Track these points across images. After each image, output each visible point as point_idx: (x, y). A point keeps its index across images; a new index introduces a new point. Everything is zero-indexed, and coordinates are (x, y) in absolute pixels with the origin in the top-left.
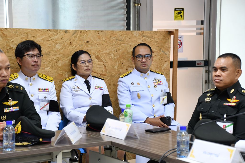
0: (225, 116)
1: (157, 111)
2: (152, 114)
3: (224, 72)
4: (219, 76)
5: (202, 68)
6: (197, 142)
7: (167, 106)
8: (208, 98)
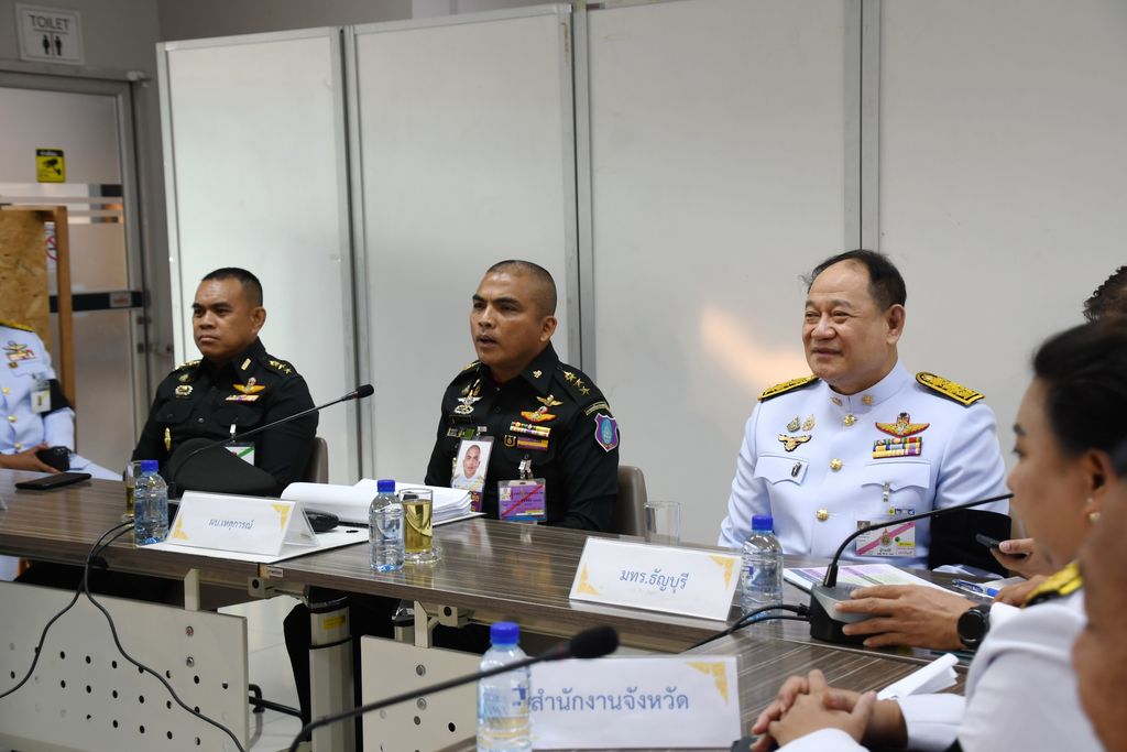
0: (233, 429)
1: (26, 432)
2: (10, 443)
3: (221, 316)
4: (210, 327)
5: (126, 312)
6: (191, 499)
7: (51, 418)
8: (185, 388)
